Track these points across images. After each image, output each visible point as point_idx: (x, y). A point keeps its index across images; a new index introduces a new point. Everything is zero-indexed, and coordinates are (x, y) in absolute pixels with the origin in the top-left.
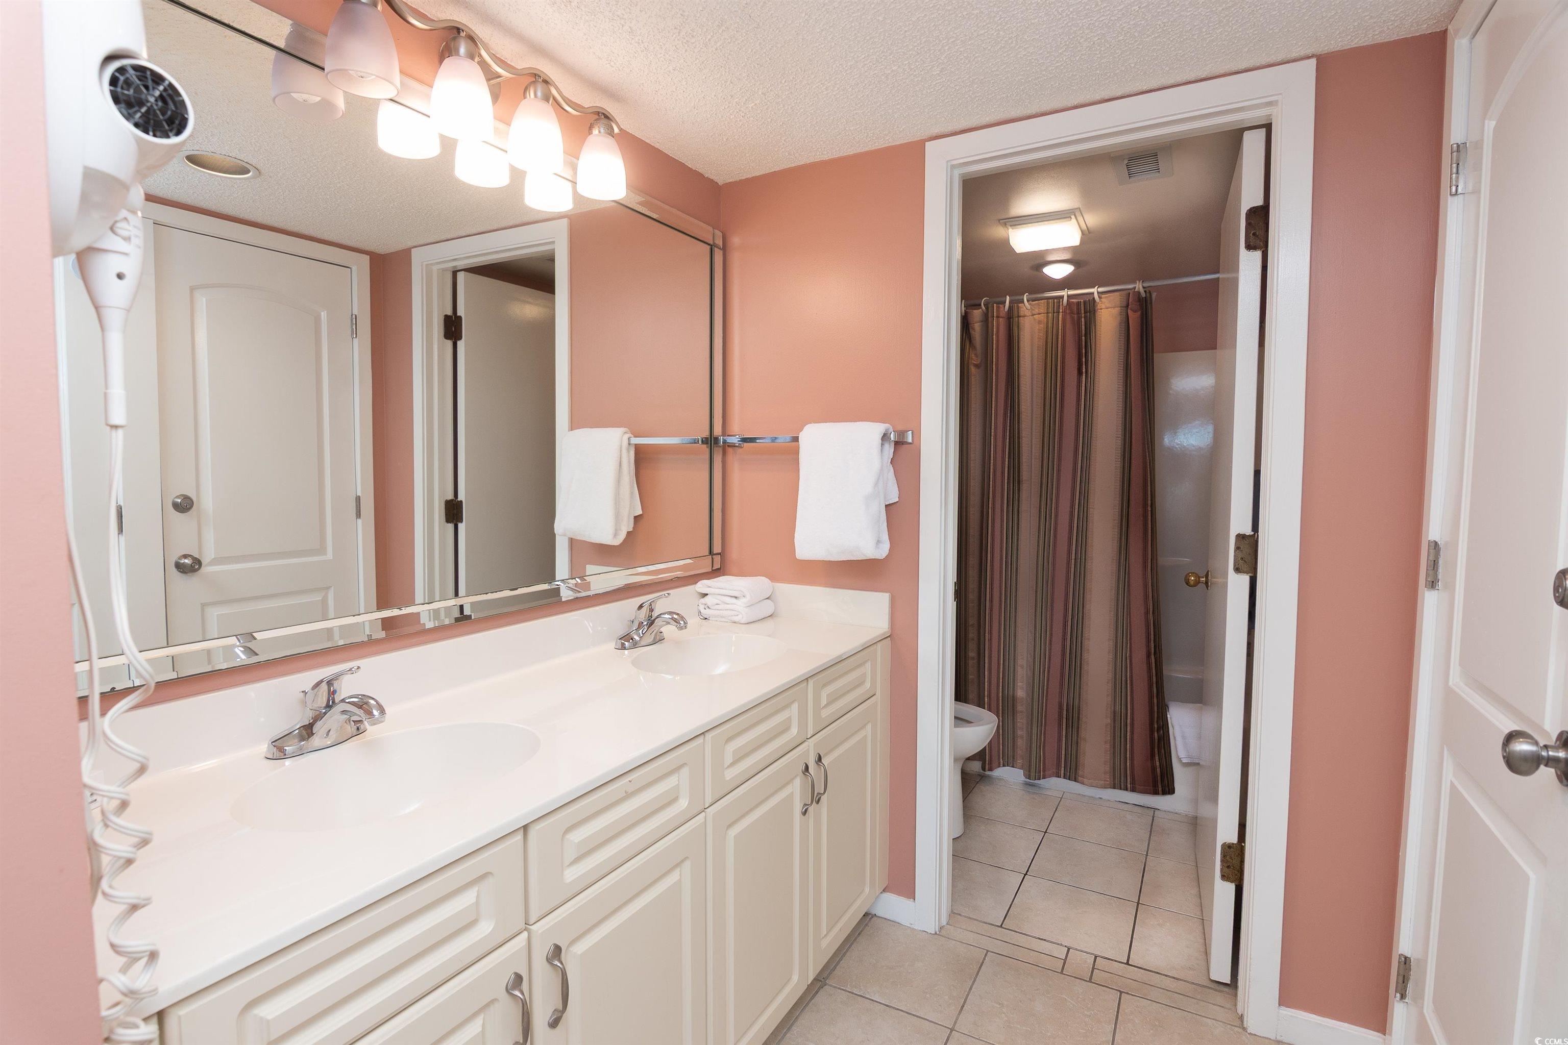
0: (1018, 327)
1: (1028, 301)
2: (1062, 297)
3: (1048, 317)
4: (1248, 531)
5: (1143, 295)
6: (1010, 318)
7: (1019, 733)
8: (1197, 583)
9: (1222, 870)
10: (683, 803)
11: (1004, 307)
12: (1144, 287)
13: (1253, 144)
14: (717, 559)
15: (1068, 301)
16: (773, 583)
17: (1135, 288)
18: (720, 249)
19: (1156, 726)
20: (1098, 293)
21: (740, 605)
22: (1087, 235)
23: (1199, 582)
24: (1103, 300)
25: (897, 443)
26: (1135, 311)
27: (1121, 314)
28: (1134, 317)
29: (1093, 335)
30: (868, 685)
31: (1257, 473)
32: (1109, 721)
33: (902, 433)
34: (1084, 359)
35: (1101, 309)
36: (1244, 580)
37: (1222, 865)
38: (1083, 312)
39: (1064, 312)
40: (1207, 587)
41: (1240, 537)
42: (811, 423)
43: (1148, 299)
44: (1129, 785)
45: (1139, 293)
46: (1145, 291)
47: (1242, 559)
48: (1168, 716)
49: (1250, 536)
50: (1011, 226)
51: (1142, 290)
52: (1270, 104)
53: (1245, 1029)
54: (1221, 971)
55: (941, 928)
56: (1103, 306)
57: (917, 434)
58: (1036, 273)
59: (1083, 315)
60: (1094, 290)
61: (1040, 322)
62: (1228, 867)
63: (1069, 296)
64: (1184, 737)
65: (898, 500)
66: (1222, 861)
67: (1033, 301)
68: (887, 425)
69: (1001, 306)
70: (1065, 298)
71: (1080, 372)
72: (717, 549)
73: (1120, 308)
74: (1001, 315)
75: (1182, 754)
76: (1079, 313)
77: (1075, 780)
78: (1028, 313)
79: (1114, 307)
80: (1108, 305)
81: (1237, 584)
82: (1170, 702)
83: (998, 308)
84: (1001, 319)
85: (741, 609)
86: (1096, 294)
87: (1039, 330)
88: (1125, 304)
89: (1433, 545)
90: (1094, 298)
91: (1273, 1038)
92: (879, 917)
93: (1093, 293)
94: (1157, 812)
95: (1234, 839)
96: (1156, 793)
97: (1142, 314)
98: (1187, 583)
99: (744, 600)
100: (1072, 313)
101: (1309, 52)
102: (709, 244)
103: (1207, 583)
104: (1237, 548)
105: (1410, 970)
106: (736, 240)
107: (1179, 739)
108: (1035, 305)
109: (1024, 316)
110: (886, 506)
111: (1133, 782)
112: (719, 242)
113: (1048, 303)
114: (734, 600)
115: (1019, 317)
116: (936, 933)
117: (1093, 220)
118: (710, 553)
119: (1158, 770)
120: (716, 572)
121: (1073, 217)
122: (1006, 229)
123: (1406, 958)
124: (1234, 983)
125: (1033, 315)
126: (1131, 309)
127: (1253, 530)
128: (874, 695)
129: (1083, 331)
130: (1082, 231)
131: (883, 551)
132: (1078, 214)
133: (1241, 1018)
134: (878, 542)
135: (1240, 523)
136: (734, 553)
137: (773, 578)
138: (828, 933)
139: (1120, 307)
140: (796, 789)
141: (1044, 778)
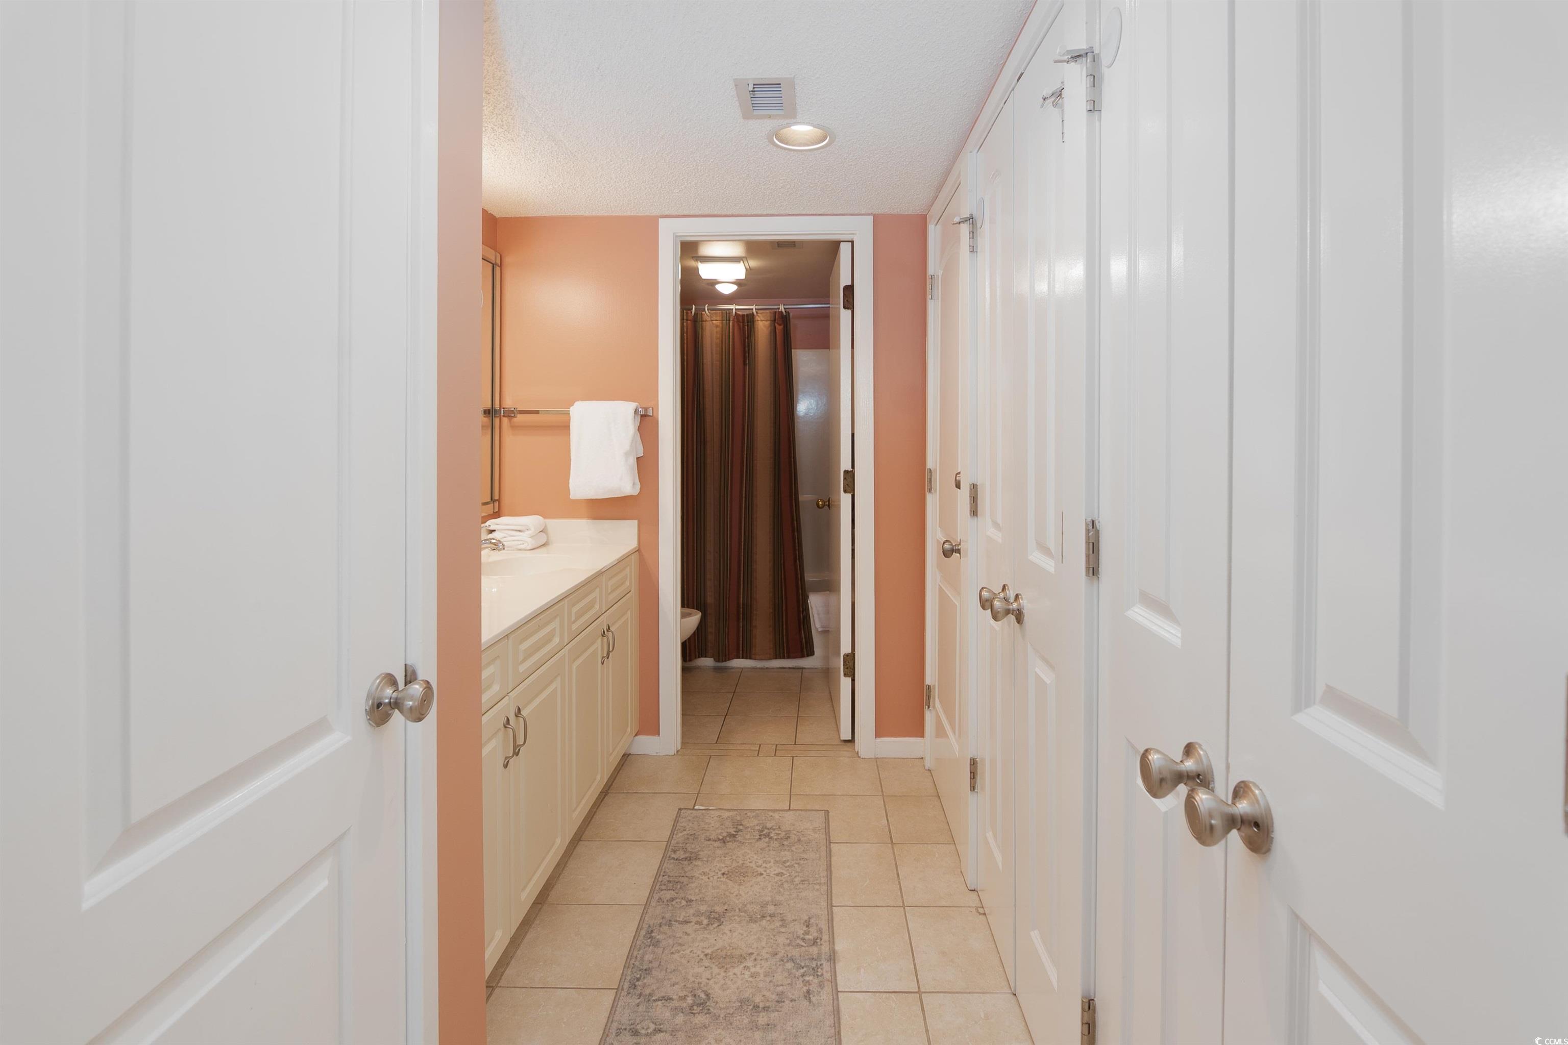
0: (702, 329)
1: (708, 310)
2: (732, 309)
3: (722, 323)
4: (850, 469)
5: (784, 313)
6: (696, 321)
7: (710, 630)
8: (824, 505)
9: (844, 670)
10: (556, 640)
11: (691, 312)
12: (784, 308)
13: (845, 249)
14: (497, 504)
15: (736, 313)
16: (546, 520)
17: (779, 309)
18: (498, 266)
19: (801, 609)
20: (756, 309)
21: (525, 536)
22: (749, 271)
23: (825, 505)
24: (759, 315)
25: (642, 416)
26: (780, 325)
27: (771, 326)
28: (779, 328)
29: (753, 339)
30: (628, 583)
31: (853, 435)
32: (771, 611)
33: (646, 409)
34: (747, 355)
35: (758, 321)
36: (849, 496)
37: (844, 668)
38: (746, 322)
39: (733, 320)
40: (829, 507)
41: (846, 472)
42: (578, 401)
43: (787, 316)
44: (786, 655)
45: (782, 312)
46: (785, 311)
47: (847, 485)
48: (809, 602)
49: (851, 471)
50: (700, 262)
51: (783, 311)
52: (853, 234)
53: (859, 757)
54: (846, 735)
55: (678, 751)
56: (759, 319)
57: (655, 408)
58: (711, 287)
59: (746, 324)
60: (753, 307)
61: (717, 326)
62: (847, 668)
63: (736, 309)
64: (818, 614)
65: (643, 455)
66: (844, 665)
67: (711, 310)
68: (637, 403)
69: (689, 312)
70: (734, 311)
71: (745, 364)
72: (496, 497)
73: (769, 322)
74: (689, 318)
75: (818, 625)
76: (743, 322)
77: (750, 658)
78: (709, 319)
79: (767, 321)
80: (762, 319)
81: (845, 499)
82: (810, 593)
83: (687, 313)
84: (689, 322)
85: (526, 539)
86: (754, 309)
87: (717, 332)
88: (773, 319)
89: (929, 470)
90: (753, 313)
91: (873, 757)
92: (633, 755)
93: (752, 309)
94: (804, 670)
95: (849, 651)
96: (803, 656)
97: (784, 327)
98: (818, 506)
99: (527, 532)
100: (738, 321)
101: (870, 212)
102: (491, 263)
103: (829, 506)
104: (845, 479)
105: (931, 691)
106: (508, 260)
107: (816, 616)
108: (712, 314)
109: (706, 321)
110: (637, 458)
111: (788, 652)
112: (498, 262)
113: (722, 313)
114: (518, 533)
115: (702, 321)
116: (675, 755)
117: (753, 263)
118: (492, 500)
119: (804, 640)
120: (497, 515)
121: (742, 262)
122: (696, 263)
123: (929, 686)
124: (852, 741)
125: (712, 321)
126: (777, 323)
127: (852, 468)
128: (630, 592)
129: (747, 335)
130: (746, 269)
131: (635, 491)
132: (744, 259)
133: (858, 753)
134: (634, 484)
135: (845, 465)
136: (506, 500)
137: (545, 517)
138: (613, 751)
139: (771, 321)
140: (598, 646)
141: (729, 660)
